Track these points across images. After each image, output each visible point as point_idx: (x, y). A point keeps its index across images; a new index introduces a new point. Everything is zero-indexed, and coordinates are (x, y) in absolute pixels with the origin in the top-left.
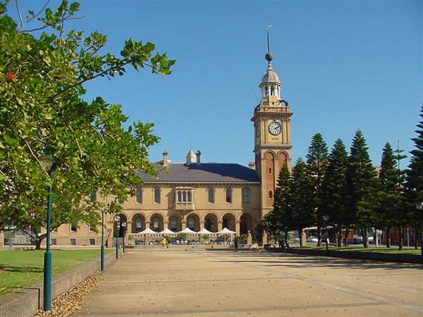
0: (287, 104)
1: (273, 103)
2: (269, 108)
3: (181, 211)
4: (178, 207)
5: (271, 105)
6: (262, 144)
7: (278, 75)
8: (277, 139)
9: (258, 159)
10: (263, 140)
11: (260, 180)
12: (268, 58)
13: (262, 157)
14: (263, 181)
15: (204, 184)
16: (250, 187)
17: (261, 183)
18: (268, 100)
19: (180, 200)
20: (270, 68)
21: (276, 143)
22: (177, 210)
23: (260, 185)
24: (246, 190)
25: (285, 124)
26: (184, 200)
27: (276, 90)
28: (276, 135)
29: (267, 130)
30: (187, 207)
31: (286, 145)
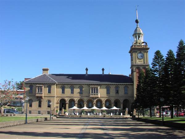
0: (146, 44)
1: (139, 43)
2: (138, 46)
3: (93, 98)
4: (91, 96)
5: (138, 44)
6: (134, 64)
7: (142, 30)
8: (141, 61)
9: (132, 72)
10: (134, 62)
11: (133, 82)
12: (137, 22)
13: (134, 70)
14: (134, 82)
15: (105, 84)
16: (128, 86)
17: (133, 84)
18: (137, 42)
19: (92, 92)
20: (138, 27)
21: (141, 63)
22: (91, 97)
23: (133, 85)
24: (126, 87)
25: (145, 53)
26: (95, 92)
27: (141, 37)
28: (141, 59)
29: (136, 57)
30: (96, 96)
31: (146, 64)
